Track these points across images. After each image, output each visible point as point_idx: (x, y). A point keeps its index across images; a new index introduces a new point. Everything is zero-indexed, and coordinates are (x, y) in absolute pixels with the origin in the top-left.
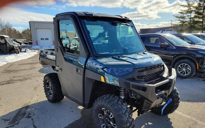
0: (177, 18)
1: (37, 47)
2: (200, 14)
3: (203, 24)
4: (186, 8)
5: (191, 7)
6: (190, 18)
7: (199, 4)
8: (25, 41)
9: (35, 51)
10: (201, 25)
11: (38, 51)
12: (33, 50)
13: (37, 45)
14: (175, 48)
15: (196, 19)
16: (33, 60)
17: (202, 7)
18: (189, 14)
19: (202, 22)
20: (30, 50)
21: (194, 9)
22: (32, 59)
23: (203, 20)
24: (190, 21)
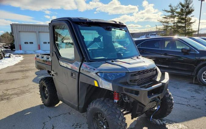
0: (161, 23)
1: (21, 52)
2: (183, 19)
3: (185, 29)
4: (170, 14)
5: (174, 13)
6: (174, 23)
7: (182, 10)
8: (4, 45)
9: (20, 56)
10: (184, 30)
11: (23, 56)
12: (17, 55)
13: (21, 50)
14: (198, 53)
15: (180, 25)
16: (22, 67)
17: (184, 12)
18: (173, 19)
19: (185, 27)
20: (14, 54)
21: (177, 15)
22: (20, 66)
23: (185, 25)
24: (174, 26)
